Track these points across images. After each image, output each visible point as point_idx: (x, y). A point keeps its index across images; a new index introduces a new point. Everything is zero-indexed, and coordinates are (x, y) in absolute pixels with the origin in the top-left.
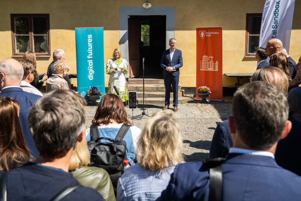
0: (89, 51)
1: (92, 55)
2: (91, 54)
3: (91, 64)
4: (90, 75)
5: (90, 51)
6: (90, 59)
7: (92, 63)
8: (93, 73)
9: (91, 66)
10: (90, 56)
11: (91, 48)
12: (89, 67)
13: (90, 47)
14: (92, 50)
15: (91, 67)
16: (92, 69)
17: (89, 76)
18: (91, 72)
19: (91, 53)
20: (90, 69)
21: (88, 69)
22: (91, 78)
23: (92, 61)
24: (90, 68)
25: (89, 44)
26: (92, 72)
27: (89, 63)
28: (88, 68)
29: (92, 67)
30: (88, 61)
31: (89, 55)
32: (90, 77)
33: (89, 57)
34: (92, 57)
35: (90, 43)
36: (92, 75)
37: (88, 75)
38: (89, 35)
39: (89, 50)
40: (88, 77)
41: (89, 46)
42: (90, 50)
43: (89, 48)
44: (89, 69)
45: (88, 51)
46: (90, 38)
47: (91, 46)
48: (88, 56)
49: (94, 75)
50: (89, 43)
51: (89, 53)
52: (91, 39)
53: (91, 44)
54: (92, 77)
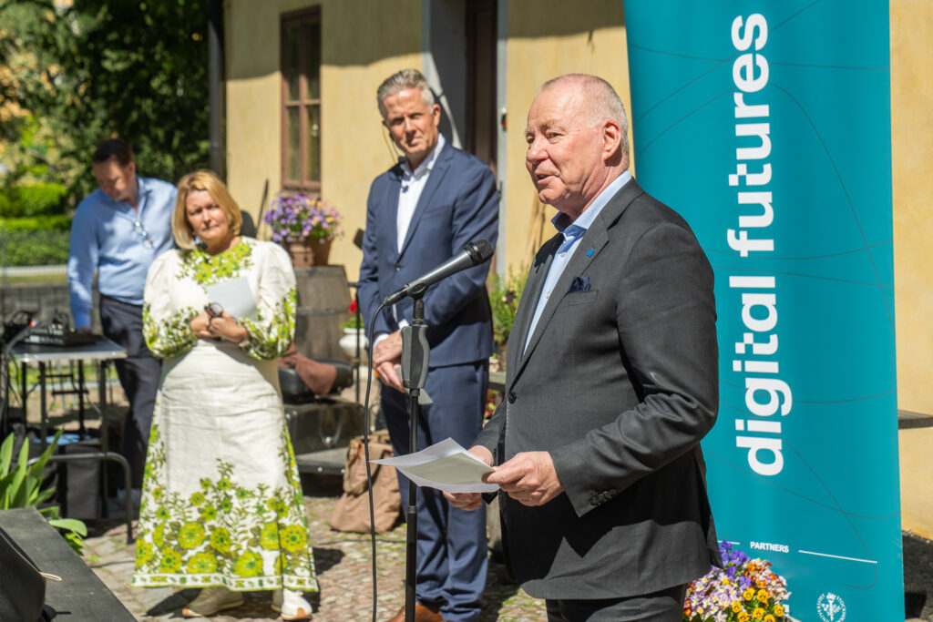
0: (742, 179)
1: (767, 219)
2: (757, 210)
3: (760, 313)
4: (754, 426)
5: (753, 180)
6: (754, 265)
7: (769, 301)
8: (786, 409)
9: (762, 337)
10: (754, 233)
11: (764, 151)
12: (748, 338)
13: (755, 141)
14: (765, 176)
15: (759, 349)
16: (773, 367)
17: (746, 433)
18: (762, 397)
19: (765, 199)
20: (751, 366)
21: (737, 366)
22: (766, 456)
23: (769, 282)
24: (749, 355)
25: (742, 110)
26: (775, 399)
27: (749, 301)
28: (740, 348)
29: (772, 347)
30: (736, 282)
31: (745, 221)
32: (754, 445)
33: (742, 245)
34: (767, 245)
35: (750, 99)
36: (776, 427)
37: (739, 424)
38: (738, 22)
39: (742, 169)
40: (741, 442)
41: (741, 130)
42: (755, 166)
43: (743, 153)
44: (743, 358)
45: (733, 180)
46: (752, 50)
47: (763, 130)
48: (731, 233)
49: (795, 430)
50: (738, 98)
51: (744, 198)
52: (762, 62)
53: (763, 110)
54: (775, 445)
